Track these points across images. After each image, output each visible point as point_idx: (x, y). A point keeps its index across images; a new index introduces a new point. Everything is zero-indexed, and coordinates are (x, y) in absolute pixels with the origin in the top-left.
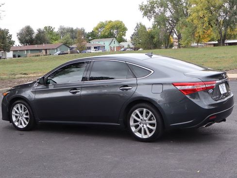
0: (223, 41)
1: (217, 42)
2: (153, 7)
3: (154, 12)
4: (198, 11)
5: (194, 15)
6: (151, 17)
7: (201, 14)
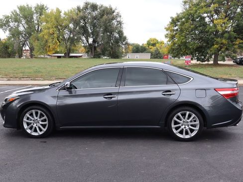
0: (69, 54)
1: (63, 55)
2: (8, 22)
3: (8, 26)
4: (49, 28)
5: (45, 31)
6: (6, 30)
7: (51, 31)
